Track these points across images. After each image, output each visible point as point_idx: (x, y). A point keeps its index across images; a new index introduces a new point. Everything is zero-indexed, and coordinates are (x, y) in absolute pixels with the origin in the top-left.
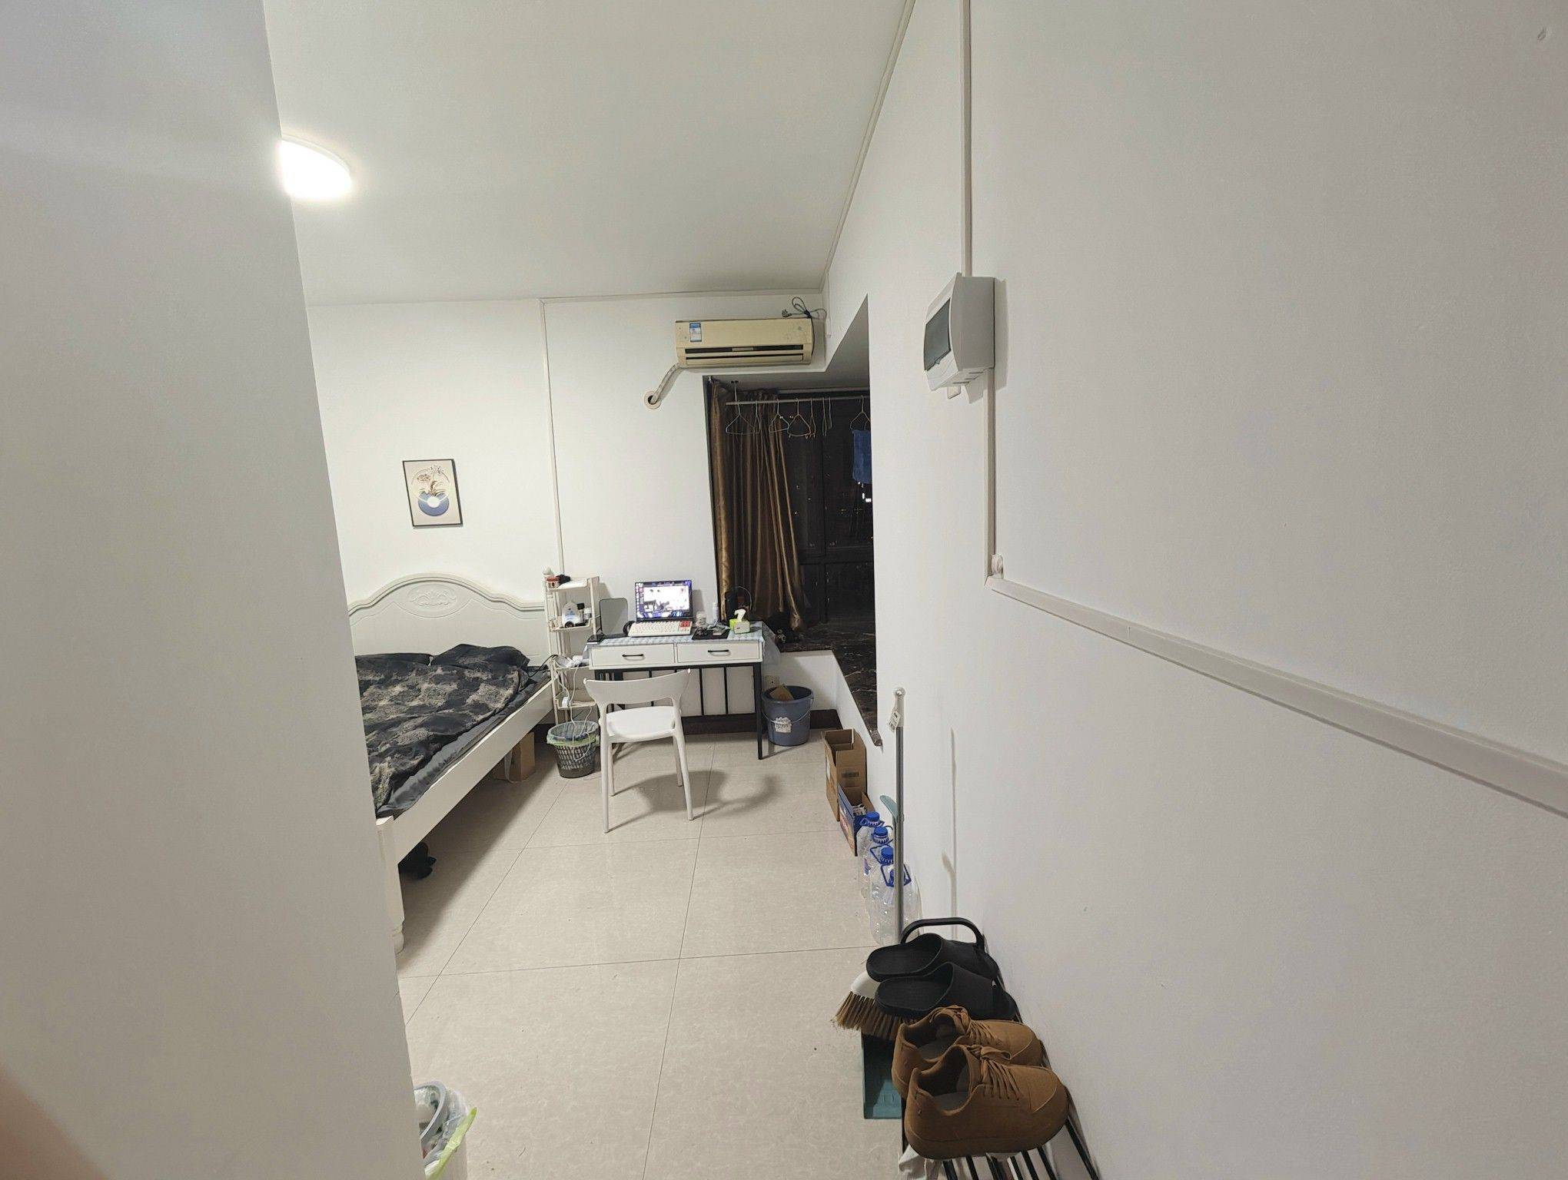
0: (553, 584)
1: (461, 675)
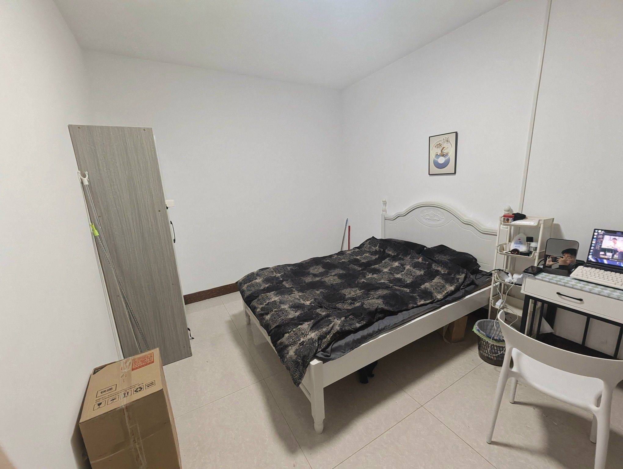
0: (508, 220)
1: (430, 266)
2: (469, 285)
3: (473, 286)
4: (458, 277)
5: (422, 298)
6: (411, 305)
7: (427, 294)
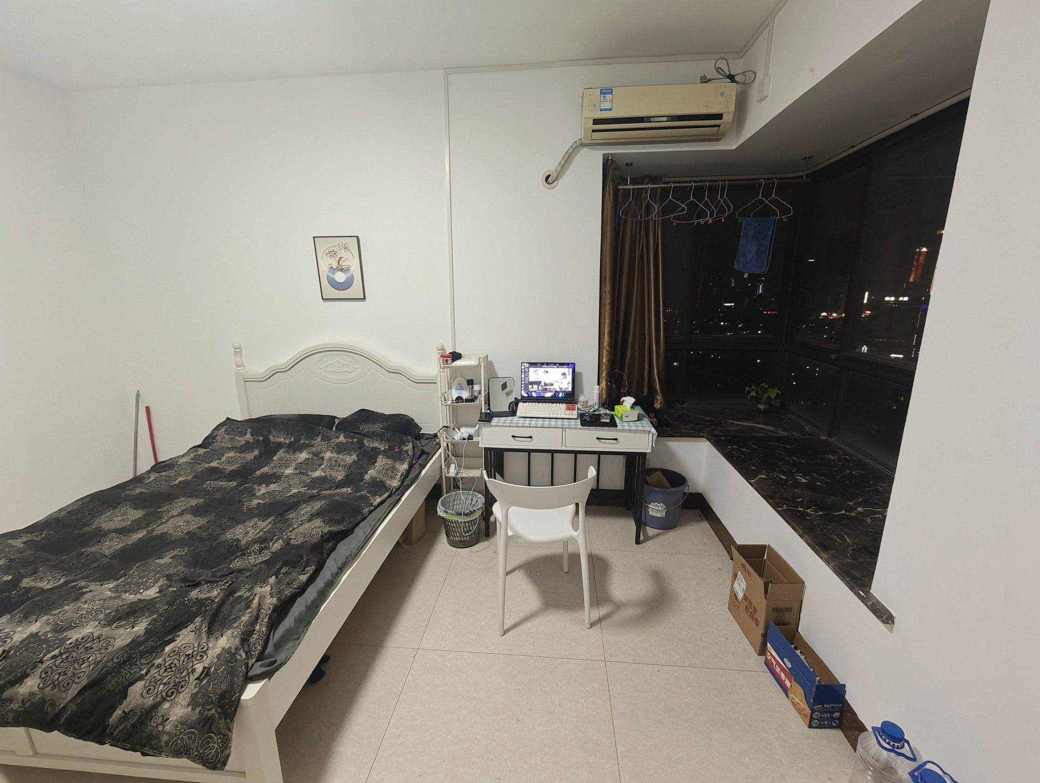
0: (447, 360)
1: (361, 445)
2: (420, 457)
3: (424, 457)
4: (405, 448)
5: (374, 494)
6: (366, 510)
7: (378, 486)
